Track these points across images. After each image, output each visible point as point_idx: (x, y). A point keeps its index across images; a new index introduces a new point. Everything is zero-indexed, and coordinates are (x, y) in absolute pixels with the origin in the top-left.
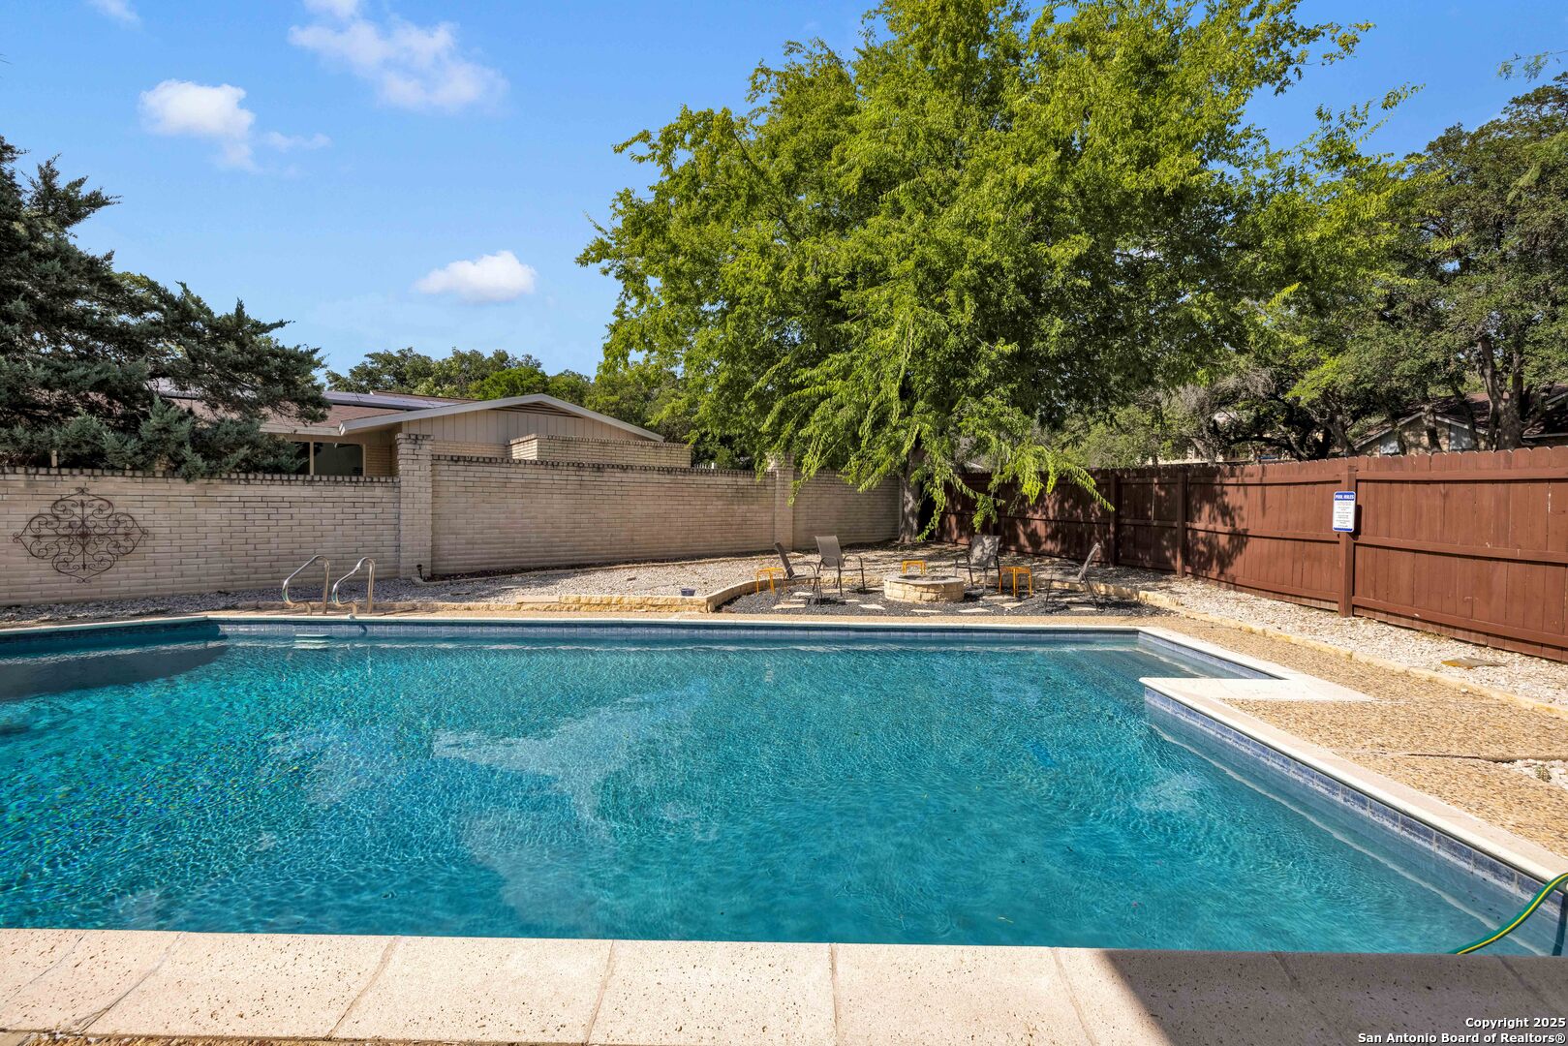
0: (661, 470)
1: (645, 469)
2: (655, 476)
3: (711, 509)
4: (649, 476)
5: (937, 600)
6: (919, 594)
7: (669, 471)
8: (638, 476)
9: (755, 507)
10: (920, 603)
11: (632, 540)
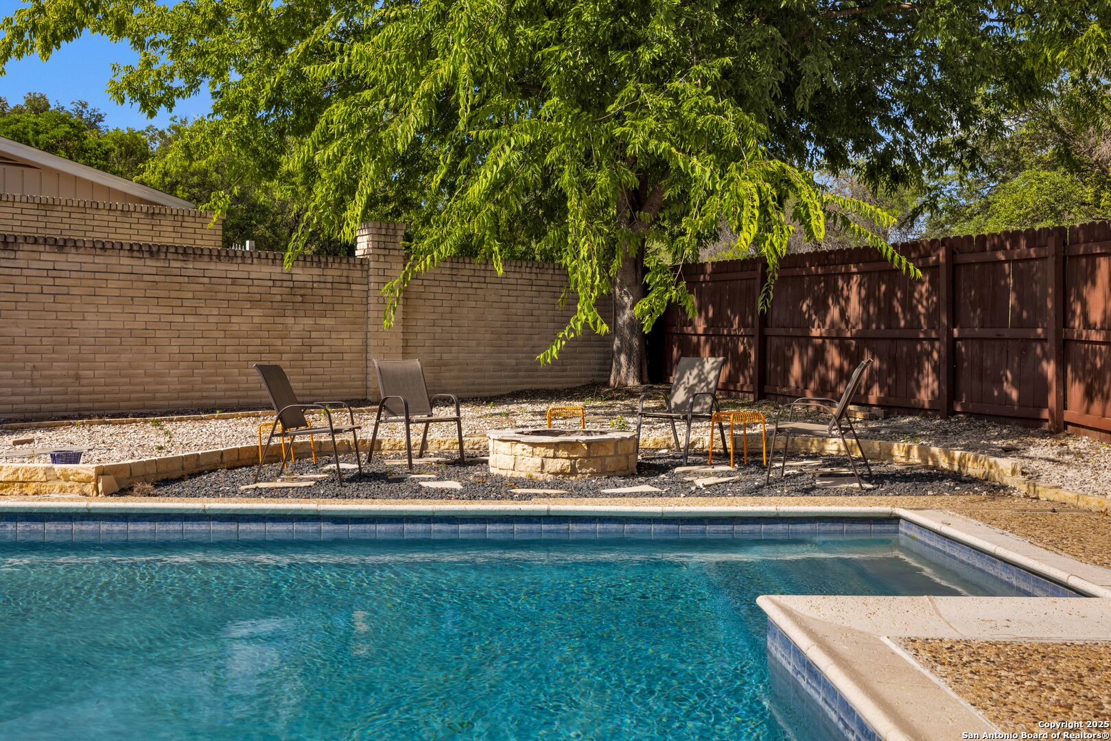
0: (136, 250)
1: (103, 247)
2: (125, 261)
3: (239, 324)
4: (114, 260)
5: (574, 472)
6: (538, 461)
7: (154, 252)
8: (89, 259)
9: (328, 322)
10: (541, 477)
11: (77, 377)
